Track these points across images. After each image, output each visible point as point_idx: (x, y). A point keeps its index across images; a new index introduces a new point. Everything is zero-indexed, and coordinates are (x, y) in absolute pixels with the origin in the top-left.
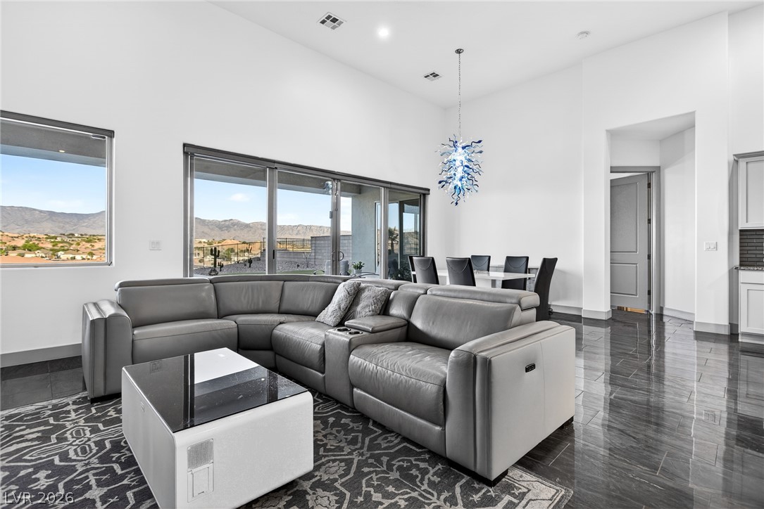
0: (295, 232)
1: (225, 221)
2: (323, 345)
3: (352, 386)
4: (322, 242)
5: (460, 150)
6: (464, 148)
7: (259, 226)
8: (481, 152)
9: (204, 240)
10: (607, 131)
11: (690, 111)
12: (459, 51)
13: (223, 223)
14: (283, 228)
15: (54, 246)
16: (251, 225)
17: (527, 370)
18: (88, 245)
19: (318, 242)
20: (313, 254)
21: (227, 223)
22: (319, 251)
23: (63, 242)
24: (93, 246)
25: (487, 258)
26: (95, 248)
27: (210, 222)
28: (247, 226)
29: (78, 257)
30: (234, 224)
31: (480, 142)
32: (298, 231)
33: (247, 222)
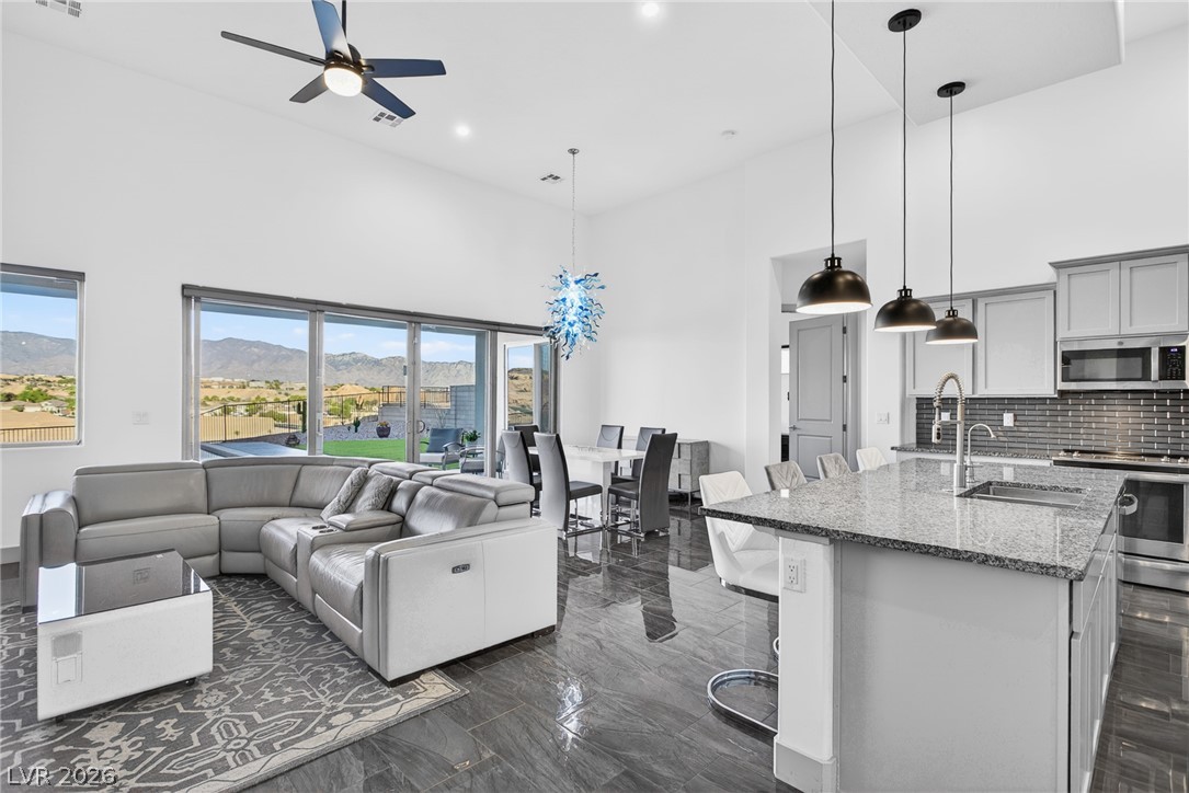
0: (454, 373)
1: (344, 355)
2: (296, 546)
3: (314, 592)
4: (466, 394)
5: (573, 285)
6: (577, 282)
8: (603, 287)
10: (773, 259)
11: (861, 238)
12: (573, 152)
13: (340, 358)
14: (432, 366)
15: (71, 394)
16: (383, 361)
17: (455, 570)
19: (459, 394)
20: (453, 412)
21: (346, 359)
22: (462, 408)
25: (619, 429)
28: (377, 362)
30: (357, 361)
31: (596, 275)
32: (458, 371)
33: (379, 356)
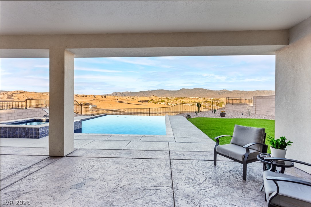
1: (221, 90)
4: (261, 100)
7: (236, 92)
9: (213, 98)
15: (168, 101)
16: (232, 92)
18: (176, 100)
19: (258, 100)
20: (255, 107)
21: (222, 91)
22: (259, 106)
23: (170, 99)
24: (177, 101)
26: (178, 101)
27: (215, 91)
28: (230, 92)
29: (173, 104)
30: (224, 92)
